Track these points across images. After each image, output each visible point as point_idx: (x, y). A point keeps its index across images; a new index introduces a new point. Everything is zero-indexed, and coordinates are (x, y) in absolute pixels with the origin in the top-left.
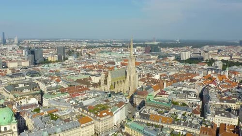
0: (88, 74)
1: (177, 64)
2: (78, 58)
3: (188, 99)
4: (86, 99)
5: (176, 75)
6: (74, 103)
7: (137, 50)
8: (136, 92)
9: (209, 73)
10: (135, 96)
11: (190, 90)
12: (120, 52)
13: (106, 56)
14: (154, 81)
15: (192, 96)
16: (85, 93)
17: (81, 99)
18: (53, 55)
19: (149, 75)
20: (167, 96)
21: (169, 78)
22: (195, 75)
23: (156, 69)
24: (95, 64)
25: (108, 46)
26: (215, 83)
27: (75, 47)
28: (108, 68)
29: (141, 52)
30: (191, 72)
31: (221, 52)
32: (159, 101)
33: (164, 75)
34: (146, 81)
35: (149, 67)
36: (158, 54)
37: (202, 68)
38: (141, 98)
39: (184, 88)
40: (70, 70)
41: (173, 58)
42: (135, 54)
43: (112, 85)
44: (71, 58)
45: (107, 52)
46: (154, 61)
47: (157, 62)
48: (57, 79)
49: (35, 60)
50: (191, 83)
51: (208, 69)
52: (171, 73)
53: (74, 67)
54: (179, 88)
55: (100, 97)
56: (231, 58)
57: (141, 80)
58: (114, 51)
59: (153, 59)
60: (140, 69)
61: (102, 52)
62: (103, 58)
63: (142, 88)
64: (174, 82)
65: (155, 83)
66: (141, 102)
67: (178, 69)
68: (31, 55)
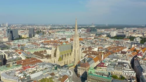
0: (44, 47)
1: (109, 40)
2: (42, 36)
3: (124, 71)
4: (34, 72)
5: (110, 48)
6: (22, 77)
7: (82, 31)
8: (79, 64)
9: (133, 46)
10: (79, 67)
11: (123, 61)
12: (71, 32)
13: (61, 34)
14: (94, 53)
15: (127, 68)
16: (35, 66)
17: (30, 72)
18: (26, 34)
19: (90, 48)
20: (106, 68)
21: (105, 50)
22: (123, 47)
23: (95, 44)
24: (52, 39)
25: (64, 28)
26: (141, 55)
27: (43, 29)
28: (61, 42)
29: (84, 32)
30: (120, 45)
31: (135, 31)
32: (100, 73)
33: (101, 48)
34: (88, 53)
35: (89, 42)
36: (95, 33)
37: (127, 43)
38: (84, 70)
39: (119, 59)
40: (33, 44)
41: (105, 35)
42: (80, 33)
43: (60, 57)
44: (37, 36)
45: (62, 32)
46: (93, 38)
47: (95, 38)
48: (19, 51)
49: (12, 37)
50: (123, 55)
51: (131, 43)
52: (106, 47)
53: (37, 42)
54: (114, 60)
55: (48, 70)
56: (143, 35)
57: (84, 52)
58: (67, 31)
59: (92, 36)
60: (83, 43)
61: (59, 32)
62: (59, 35)
63: (84, 60)
64: (109, 54)
65: (95, 54)
66: (84, 73)
67: (110, 43)
68: (10, 34)
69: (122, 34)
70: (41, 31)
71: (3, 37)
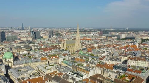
12: (85, 34)
18: (46, 35)
27: (61, 32)
29: (97, 34)
36: (107, 35)
41: (116, 37)
44: (55, 36)
49: (36, 38)
53: (54, 40)
58: (82, 33)
61: (74, 34)
68: (33, 35)
69: (132, 36)
70: (59, 34)
71: (28, 37)
